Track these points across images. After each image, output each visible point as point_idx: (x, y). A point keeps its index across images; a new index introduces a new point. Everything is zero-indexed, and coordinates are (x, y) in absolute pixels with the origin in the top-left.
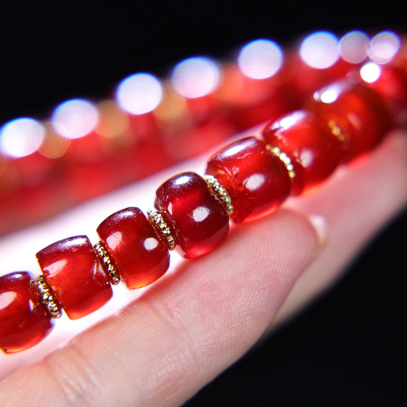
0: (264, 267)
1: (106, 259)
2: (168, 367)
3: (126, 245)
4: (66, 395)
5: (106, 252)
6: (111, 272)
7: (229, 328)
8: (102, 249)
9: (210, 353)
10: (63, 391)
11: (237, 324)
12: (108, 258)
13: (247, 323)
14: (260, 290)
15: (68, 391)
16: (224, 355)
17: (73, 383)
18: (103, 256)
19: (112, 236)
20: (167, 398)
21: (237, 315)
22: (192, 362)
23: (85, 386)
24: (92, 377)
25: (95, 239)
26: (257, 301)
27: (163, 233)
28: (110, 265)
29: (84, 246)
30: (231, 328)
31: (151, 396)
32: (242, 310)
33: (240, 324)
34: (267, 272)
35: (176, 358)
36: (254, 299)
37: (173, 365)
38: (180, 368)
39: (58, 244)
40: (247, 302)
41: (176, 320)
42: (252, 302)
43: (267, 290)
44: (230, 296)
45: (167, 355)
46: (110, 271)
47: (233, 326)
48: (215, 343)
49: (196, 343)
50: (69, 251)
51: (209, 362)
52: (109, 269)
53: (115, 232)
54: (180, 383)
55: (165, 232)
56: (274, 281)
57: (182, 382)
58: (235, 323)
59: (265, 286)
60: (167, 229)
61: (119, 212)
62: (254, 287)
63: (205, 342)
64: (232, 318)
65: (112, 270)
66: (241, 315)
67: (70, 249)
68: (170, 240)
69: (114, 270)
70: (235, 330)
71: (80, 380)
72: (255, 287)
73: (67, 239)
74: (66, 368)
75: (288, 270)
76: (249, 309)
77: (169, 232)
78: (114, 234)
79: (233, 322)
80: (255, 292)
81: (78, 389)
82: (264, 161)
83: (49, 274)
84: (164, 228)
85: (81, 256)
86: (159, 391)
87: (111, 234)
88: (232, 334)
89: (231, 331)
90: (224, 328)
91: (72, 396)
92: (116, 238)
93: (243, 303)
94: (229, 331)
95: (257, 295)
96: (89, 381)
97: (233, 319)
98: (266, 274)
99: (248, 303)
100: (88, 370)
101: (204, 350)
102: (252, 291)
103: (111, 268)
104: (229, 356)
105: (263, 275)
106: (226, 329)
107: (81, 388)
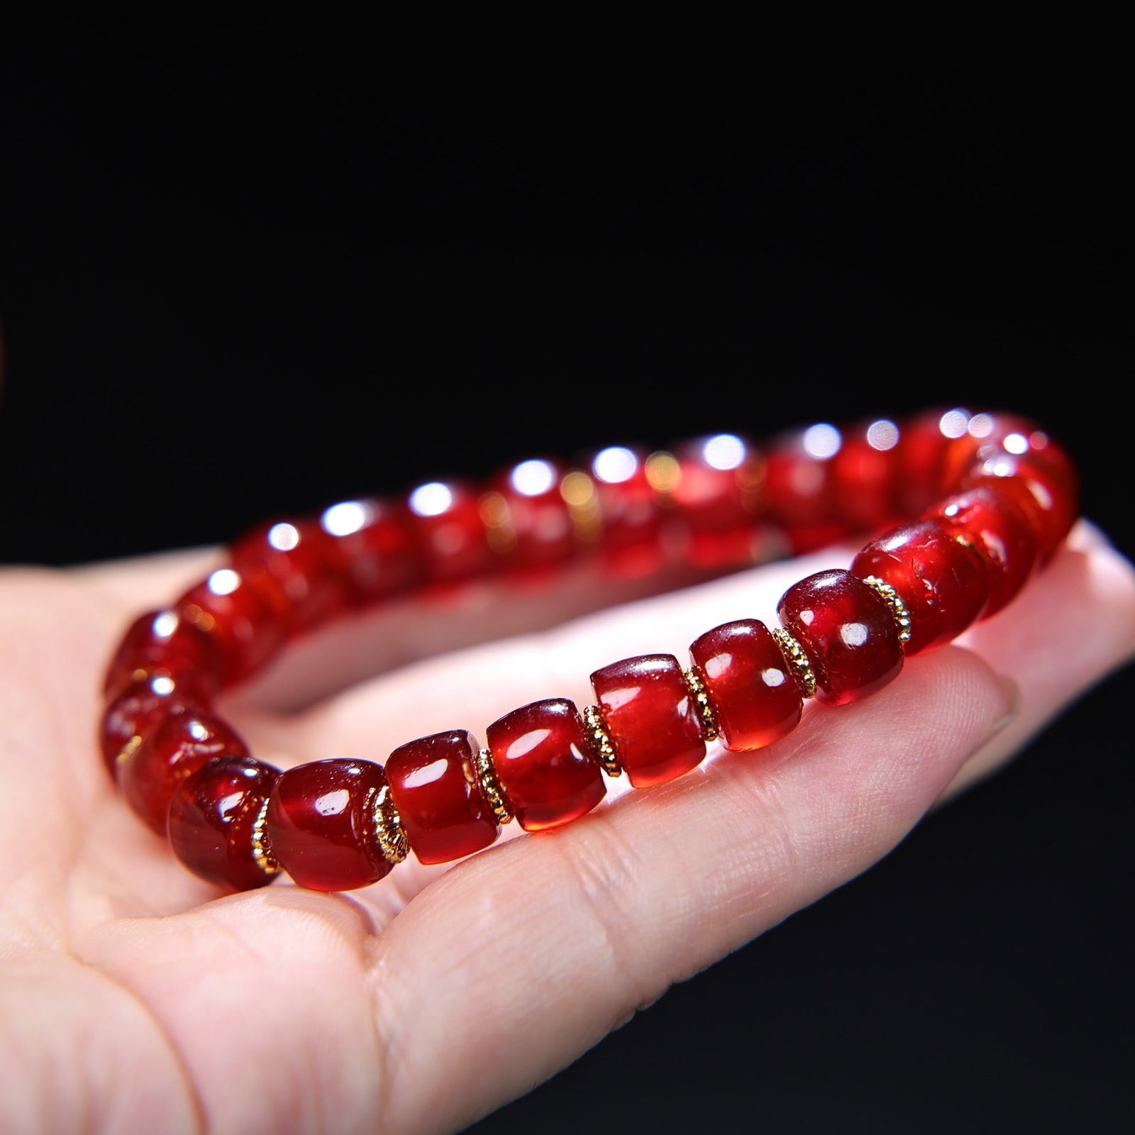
0: (917, 729)
1: (702, 698)
2: (748, 866)
3: (736, 675)
4: (582, 884)
5: (702, 686)
6: (707, 719)
7: (852, 819)
8: (696, 681)
9: (817, 854)
10: (579, 878)
11: (865, 814)
12: (705, 695)
13: (881, 815)
14: (907, 765)
15: (585, 878)
16: (838, 862)
17: (594, 867)
18: (698, 692)
19: (715, 659)
20: (741, 916)
21: (866, 799)
22: (787, 863)
23: (613, 875)
24: (627, 863)
25: (686, 663)
26: (900, 781)
27: (796, 664)
28: (707, 708)
29: (670, 672)
30: (854, 820)
31: (716, 907)
32: (875, 792)
33: (870, 815)
34: (922, 737)
35: (761, 853)
36: (895, 778)
37: (756, 864)
38: (766, 869)
39: (628, 664)
40: (884, 781)
41: (769, 793)
42: (893, 782)
43: (917, 767)
44: (858, 768)
45: (749, 846)
46: (706, 717)
47: (859, 816)
48: (827, 840)
49: (796, 835)
50: (647, 677)
51: (813, 868)
52: (705, 714)
53: (721, 653)
54: (764, 895)
55: (800, 662)
56: (930, 755)
57: (767, 893)
58: (862, 813)
59: (916, 759)
60: (803, 657)
61: (730, 625)
62: (897, 758)
63: (810, 835)
64: (858, 803)
65: (708, 715)
66: (872, 801)
67: (649, 674)
68: (807, 677)
69: (711, 716)
70: (860, 824)
71: (607, 865)
72: (900, 758)
73: (644, 657)
74: (586, 843)
75: (953, 740)
76: (886, 793)
77: (806, 663)
78: (719, 656)
79: (859, 810)
80: (899, 768)
81: (602, 878)
82: (932, 562)
83: (610, 710)
84: (798, 657)
85: (665, 688)
86: (729, 901)
87: (714, 656)
88: (854, 829)
89: (854, 824)
90: (843, 817)
91: (591, 888)
92: (721, 662)
93: (878, 782)
94: (851, 823)
95: (902, 772)
96: (622, 868)
97: (860, 804)
98: (920, 742)
99: (885, 783)
100: (621, 851)
101: (807, 848)
102: (894, 764)
103: (707, 712)
104: (845, 866)
105: (914, 742)
106: (846, 820)
107: (608, 878)
